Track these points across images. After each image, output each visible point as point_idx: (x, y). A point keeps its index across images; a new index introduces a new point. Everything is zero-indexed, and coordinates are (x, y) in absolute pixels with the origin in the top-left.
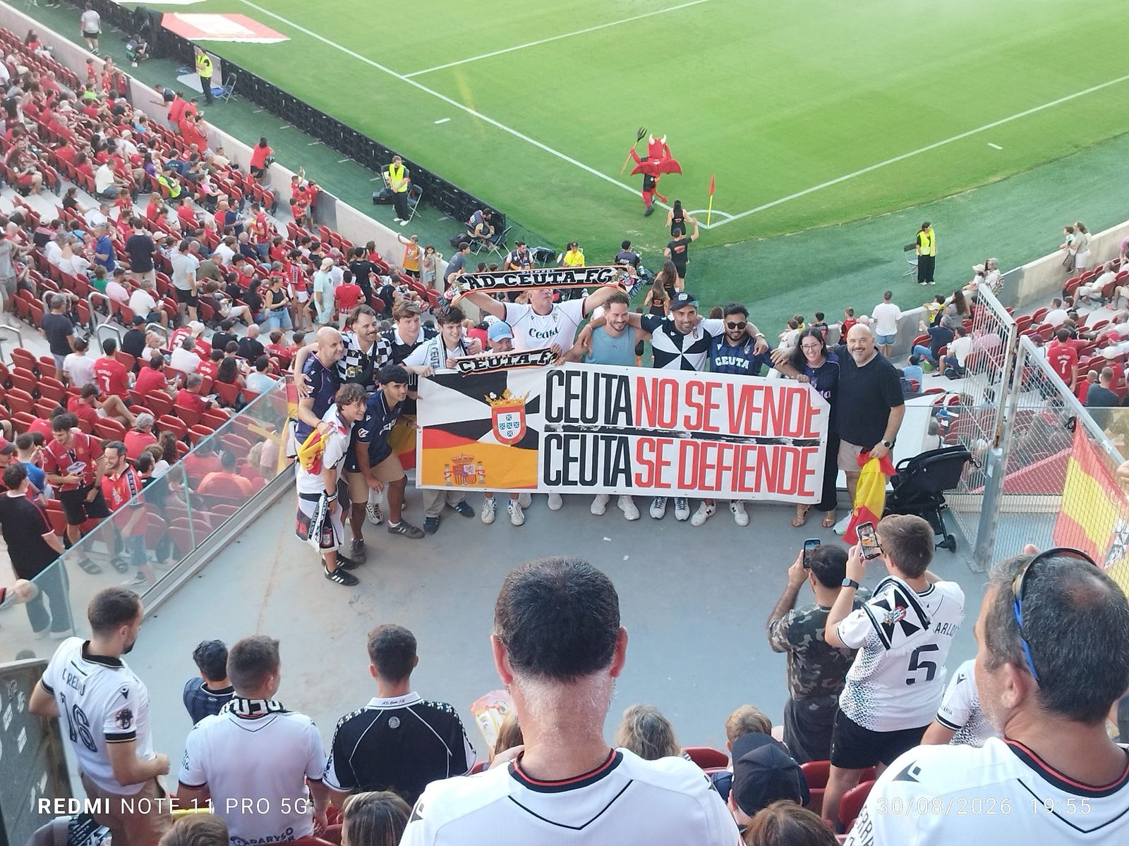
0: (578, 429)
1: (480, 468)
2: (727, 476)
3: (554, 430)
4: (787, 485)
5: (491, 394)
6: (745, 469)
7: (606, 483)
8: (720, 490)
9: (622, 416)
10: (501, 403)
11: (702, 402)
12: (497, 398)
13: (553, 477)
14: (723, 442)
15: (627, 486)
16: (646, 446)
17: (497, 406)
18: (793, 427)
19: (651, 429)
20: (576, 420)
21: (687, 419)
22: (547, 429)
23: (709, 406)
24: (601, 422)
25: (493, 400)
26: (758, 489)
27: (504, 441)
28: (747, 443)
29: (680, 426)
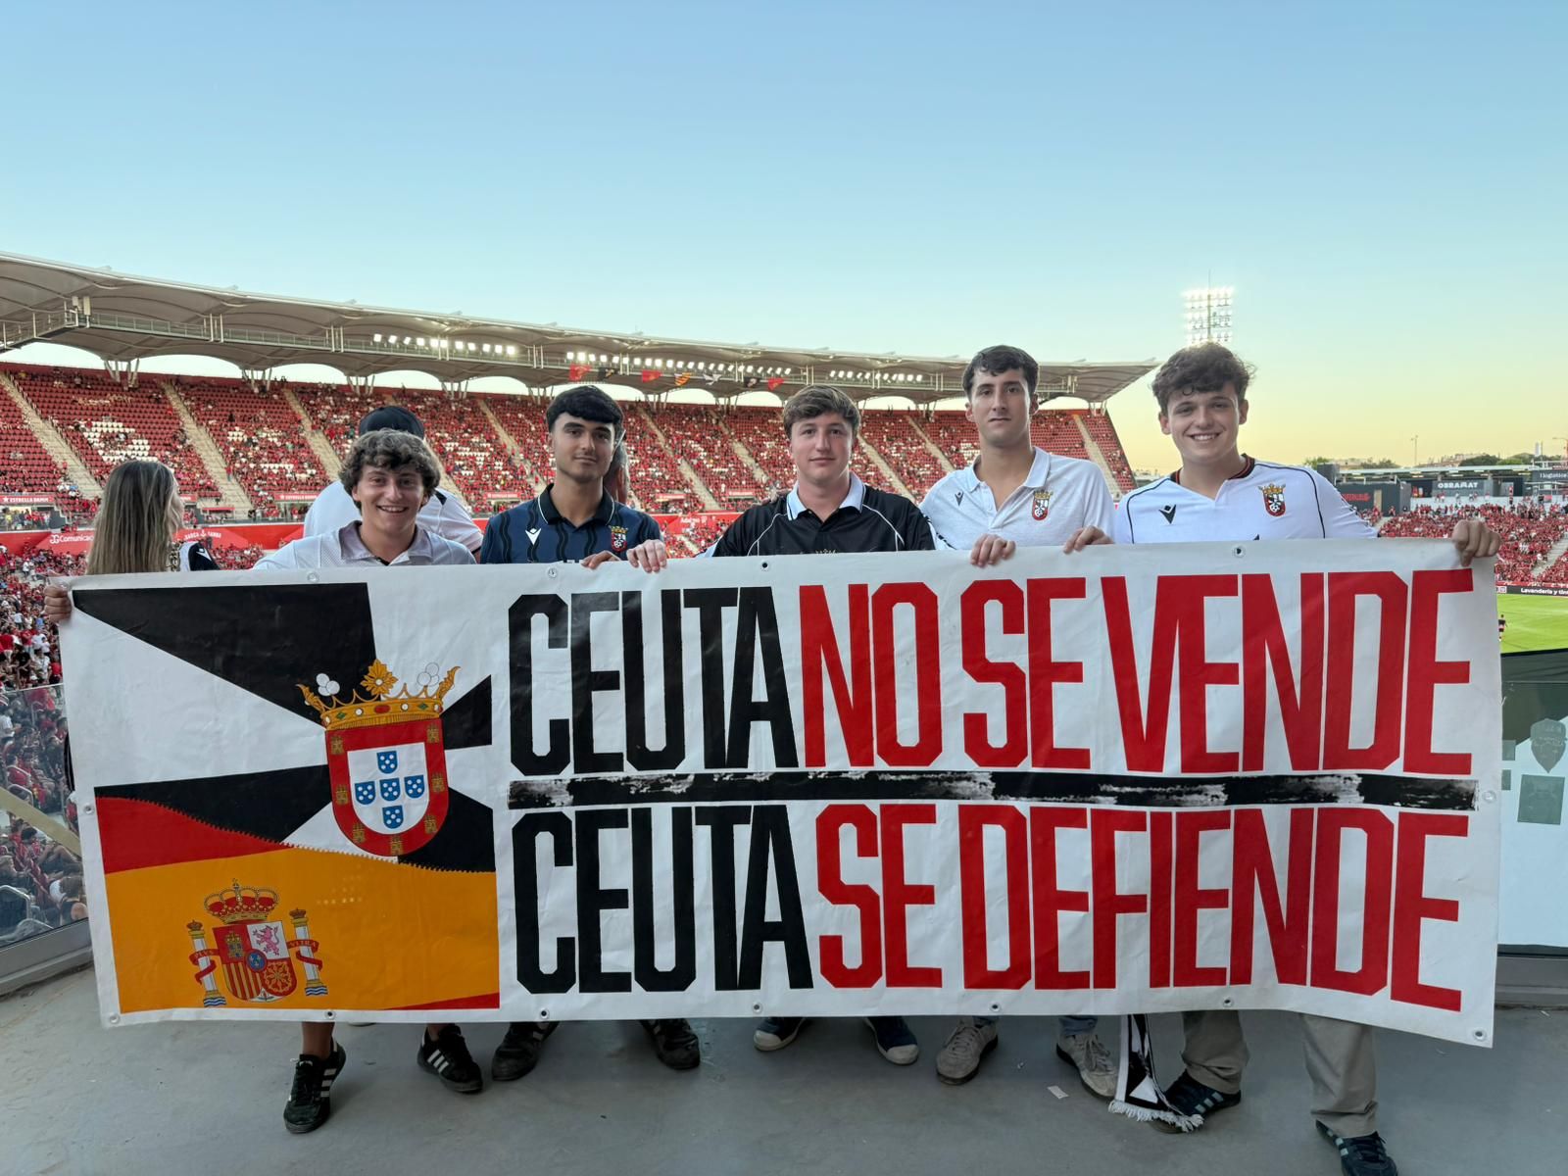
0: (620, 791)
1: (301, 933)
2: (1133, 934)
3: (544, 800)
4: (1350, 957)
5: (322, 679)
6: (1197, 899)
7: (726, 980)
8: (1111, 984)
9: (761, 734)
10: (359, 713)
11: (1021, 658)
12: (344, 696)
13: (548, 963)
14: (1107, 804)
15: (794, 984)
16: (848, 834)
17: (345, 724)
18: (1362, 733)
19: (858, 772)
20: (613, 761)
21: (975, 725)
22: (520, 797)
23: (1049, 671)
24: (694, 761)
25: (327, 700)
26: (1242, 972)
27: (374, 842)
28: (1197, 805)
29: (953, 756)
